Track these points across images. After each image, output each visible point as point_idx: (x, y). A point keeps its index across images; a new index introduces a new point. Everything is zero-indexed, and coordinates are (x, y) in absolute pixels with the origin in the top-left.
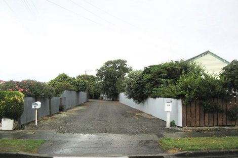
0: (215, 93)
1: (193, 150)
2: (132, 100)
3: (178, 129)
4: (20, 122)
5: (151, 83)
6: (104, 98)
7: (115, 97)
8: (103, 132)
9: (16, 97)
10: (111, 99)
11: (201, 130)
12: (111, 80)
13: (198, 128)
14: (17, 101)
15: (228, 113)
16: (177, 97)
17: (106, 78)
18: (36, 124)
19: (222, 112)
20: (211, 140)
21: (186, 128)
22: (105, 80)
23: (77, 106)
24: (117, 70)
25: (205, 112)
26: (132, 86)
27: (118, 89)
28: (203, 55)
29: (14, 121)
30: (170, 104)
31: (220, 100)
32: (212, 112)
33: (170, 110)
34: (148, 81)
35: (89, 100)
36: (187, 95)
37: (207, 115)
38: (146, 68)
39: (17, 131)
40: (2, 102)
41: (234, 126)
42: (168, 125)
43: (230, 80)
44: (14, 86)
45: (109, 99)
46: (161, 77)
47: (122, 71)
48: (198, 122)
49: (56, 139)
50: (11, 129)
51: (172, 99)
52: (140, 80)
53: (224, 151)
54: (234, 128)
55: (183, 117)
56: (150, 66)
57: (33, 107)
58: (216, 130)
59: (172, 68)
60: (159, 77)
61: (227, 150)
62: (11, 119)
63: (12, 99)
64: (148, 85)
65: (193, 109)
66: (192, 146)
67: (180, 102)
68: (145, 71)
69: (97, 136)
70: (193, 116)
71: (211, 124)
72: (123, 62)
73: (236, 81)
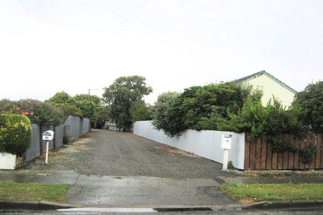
0: (288, 126)
1: (272, 200)
2: (162, 132)
3: (239, 172)
4: (24, 159)
5: (194, 111)
6: (111, 128)
7: (127, 126)
8: (141, 174)
9: (23, 124)
10: (122, 129)
11: (268, 175)
12: (123, 103)
13: (264, 172)
14: (23, 128)
15: (301, 153)
16: (240, 131)
17: (116, 100)
18: (47, 162)
19: (294, 151)
20: (289, 187)
21: (249, 171)
22: (115, 103)
23: (80, 137)
24: (132, 91)
25: (273, 151)
26: (166, 113)
27: (134, 116)
28: (256, 76)
29: (17, 158)
30: (230, 139)
31: (292, 136)
32: (282, 152)
33: (229, 147)
34: (191, 107)
35: (92, 130)
36: (254, 128)
37: (275, 155)
38: (187, 89)
39: (22, 172)
40: (3, 129)
41: (308, 170)
42: (225, 167)
43: (307, 110)
44: (12, 107)
45: (118, 129)
46: (209, 102)
47: (139, 92)
48: (264, 164)
49: (83, 183)
50: (13, 168)
51: (232, 133)
52: (177, 105)
53: (310, 201)
54: (308, 172)
55: (245, 157)
56: (192, 88)
57: (44, 138)
58: (286, 174)
59: (223, 91)
60: (206, 103)
61: (313, 201)
62: (13, 154)
63: (16, 125)
64: (191, 113)
65: (258, 147)
66: (269, 195)
67: (242, 137)
68: (185, 93)
69: (136, 180)
70: (257, 156)
71: (280, 167)
72: (139, 80)
73: (314, 112)
